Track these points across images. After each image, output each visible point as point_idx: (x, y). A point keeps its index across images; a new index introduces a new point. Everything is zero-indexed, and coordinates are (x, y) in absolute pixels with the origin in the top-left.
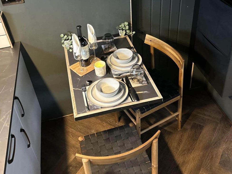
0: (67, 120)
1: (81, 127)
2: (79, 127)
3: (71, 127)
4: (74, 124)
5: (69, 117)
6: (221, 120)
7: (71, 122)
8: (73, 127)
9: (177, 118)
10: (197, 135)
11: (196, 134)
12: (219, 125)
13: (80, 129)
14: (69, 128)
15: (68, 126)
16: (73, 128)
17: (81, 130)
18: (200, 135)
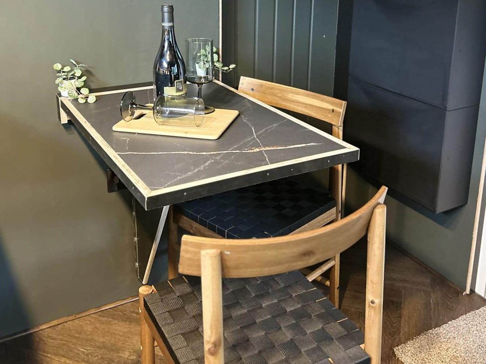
0: (45, 339)
1: (89, 348)
2: (82, 351)
3: (56, 355)
4: (65, 344)
5: (49, 329)
6: (431, 285)
7: (56, 342)
8: (61, 352)
9: (328, 283)
10: (396, 323)
11: (392, 320)
12: (433, 296)
13: (87, 355)
14: (53, 357)
15: (47, 353)
16: (63, 356)
17: (90, 356)
18: (401, 321)
